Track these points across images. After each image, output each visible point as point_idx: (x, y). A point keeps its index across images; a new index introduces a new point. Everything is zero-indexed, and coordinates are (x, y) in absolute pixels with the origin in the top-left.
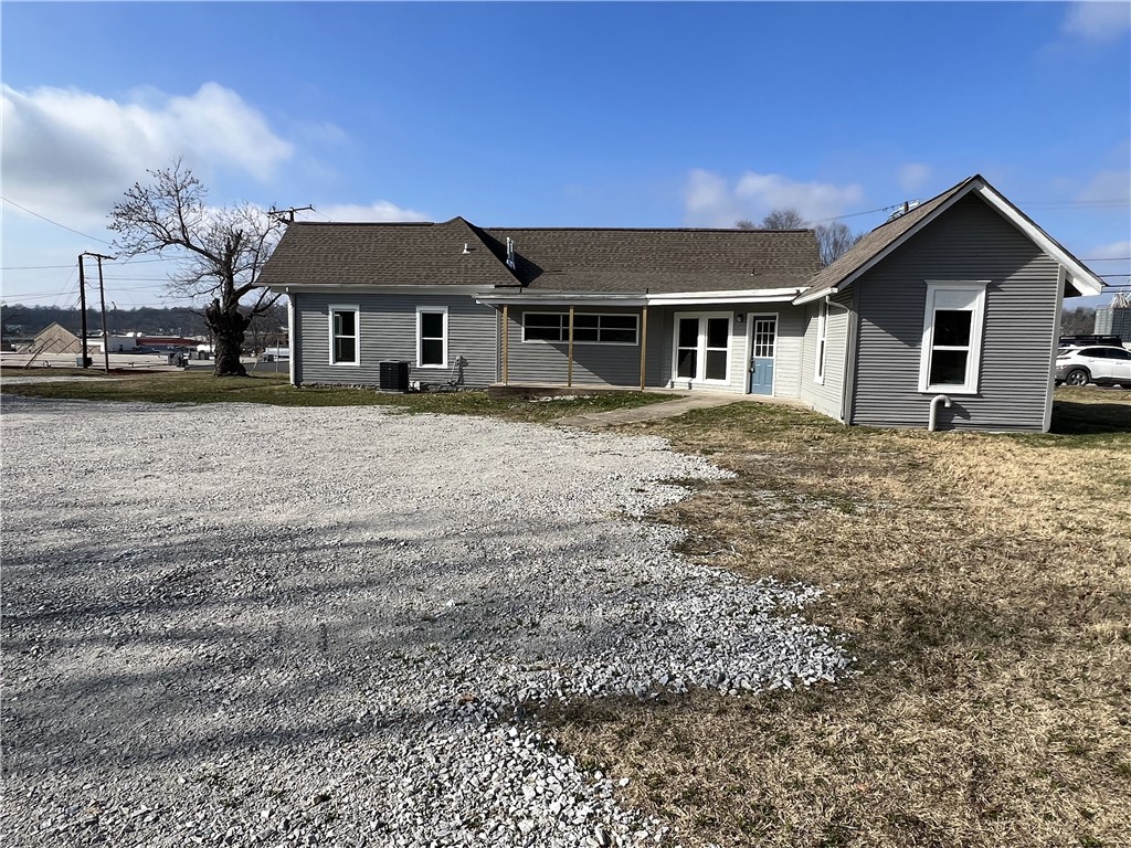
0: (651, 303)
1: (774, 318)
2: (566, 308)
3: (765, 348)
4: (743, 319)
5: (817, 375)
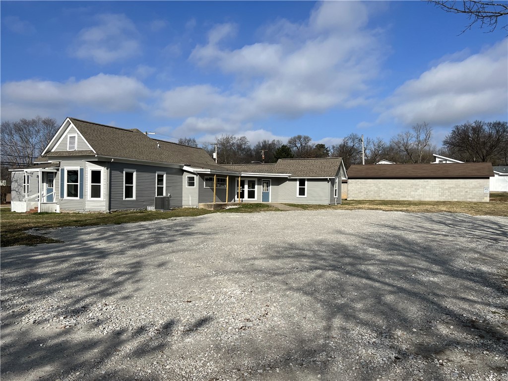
0: (242, 175)
1: (270, 181)
2: (226, 176)
3: (265, 189)
4: (261, 181)
5: (298, 195)
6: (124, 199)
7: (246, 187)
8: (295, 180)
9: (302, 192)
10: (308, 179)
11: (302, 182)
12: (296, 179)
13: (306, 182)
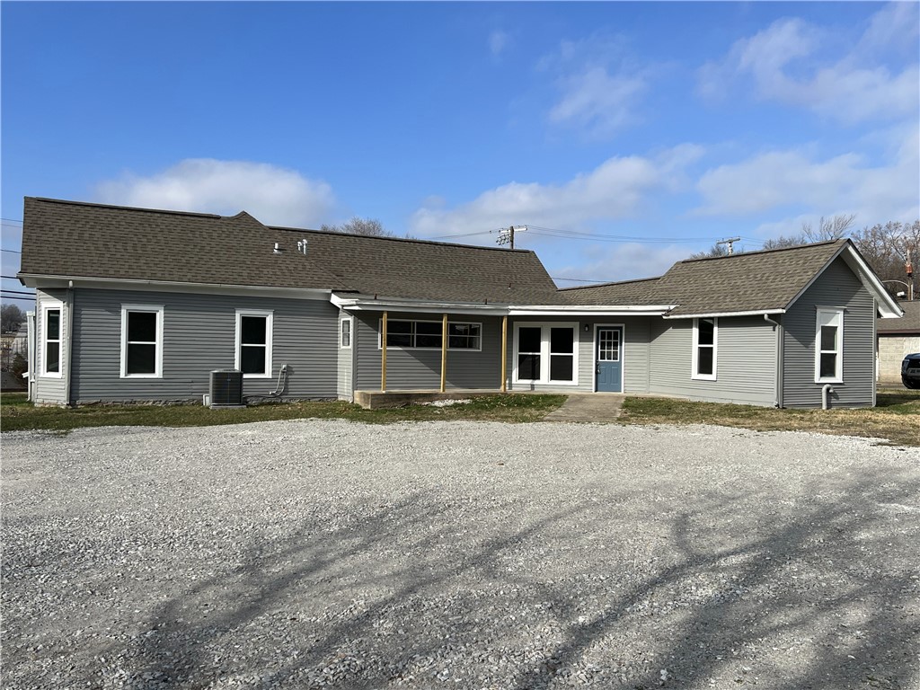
0: (512, 313)
1: (621, 328)
2: (440, 316)
3: (609, 353)
4: (591, 330)
5: (695, 374)
6: (122, 375)
7: (545, 346)
8: (687, 323)
10: (720, 318)
12: (691, 319)
13: (716, 330)
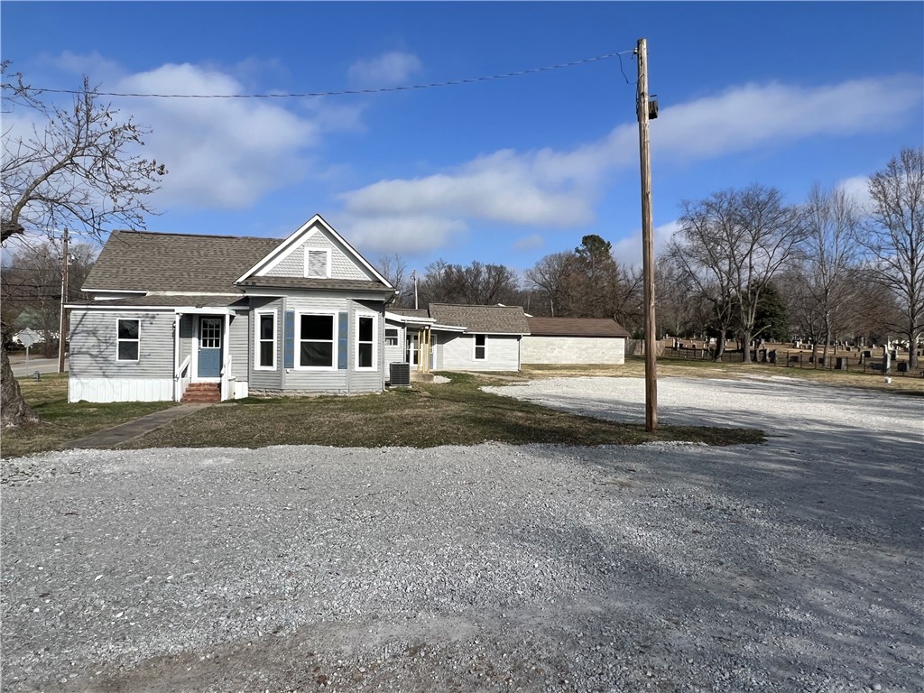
5: (473, 358)
9: (480, 354)
10: (488, 335)
11: (480, 340)
12: (472, 334)
13: (487, 340)
